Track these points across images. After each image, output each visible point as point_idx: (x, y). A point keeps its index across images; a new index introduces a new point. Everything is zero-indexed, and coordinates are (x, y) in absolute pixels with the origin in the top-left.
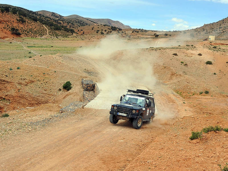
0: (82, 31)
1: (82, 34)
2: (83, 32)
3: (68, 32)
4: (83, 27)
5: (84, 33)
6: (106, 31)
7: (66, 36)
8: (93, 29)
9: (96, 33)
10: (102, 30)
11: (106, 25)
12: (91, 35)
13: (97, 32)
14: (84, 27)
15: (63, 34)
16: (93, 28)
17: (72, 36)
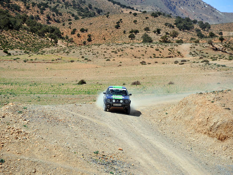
0: (85, 34)
1: (84, 43)
2: (89, 36)
3: (42, 35)
4: (87, 20)
5: (90, 40)
6: (158, 31)
7: (37, 48)
8: (117, 27)
9: (128, 40)
10: (147, 29)
11: (160, 14)
12: (113, 47)
13: (132, 37)
14: (92, 20)
15: (27, 43)
16: (118, 23)
17: (54, 48)
